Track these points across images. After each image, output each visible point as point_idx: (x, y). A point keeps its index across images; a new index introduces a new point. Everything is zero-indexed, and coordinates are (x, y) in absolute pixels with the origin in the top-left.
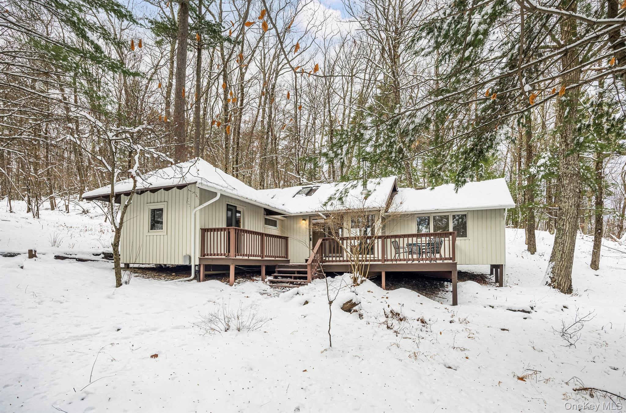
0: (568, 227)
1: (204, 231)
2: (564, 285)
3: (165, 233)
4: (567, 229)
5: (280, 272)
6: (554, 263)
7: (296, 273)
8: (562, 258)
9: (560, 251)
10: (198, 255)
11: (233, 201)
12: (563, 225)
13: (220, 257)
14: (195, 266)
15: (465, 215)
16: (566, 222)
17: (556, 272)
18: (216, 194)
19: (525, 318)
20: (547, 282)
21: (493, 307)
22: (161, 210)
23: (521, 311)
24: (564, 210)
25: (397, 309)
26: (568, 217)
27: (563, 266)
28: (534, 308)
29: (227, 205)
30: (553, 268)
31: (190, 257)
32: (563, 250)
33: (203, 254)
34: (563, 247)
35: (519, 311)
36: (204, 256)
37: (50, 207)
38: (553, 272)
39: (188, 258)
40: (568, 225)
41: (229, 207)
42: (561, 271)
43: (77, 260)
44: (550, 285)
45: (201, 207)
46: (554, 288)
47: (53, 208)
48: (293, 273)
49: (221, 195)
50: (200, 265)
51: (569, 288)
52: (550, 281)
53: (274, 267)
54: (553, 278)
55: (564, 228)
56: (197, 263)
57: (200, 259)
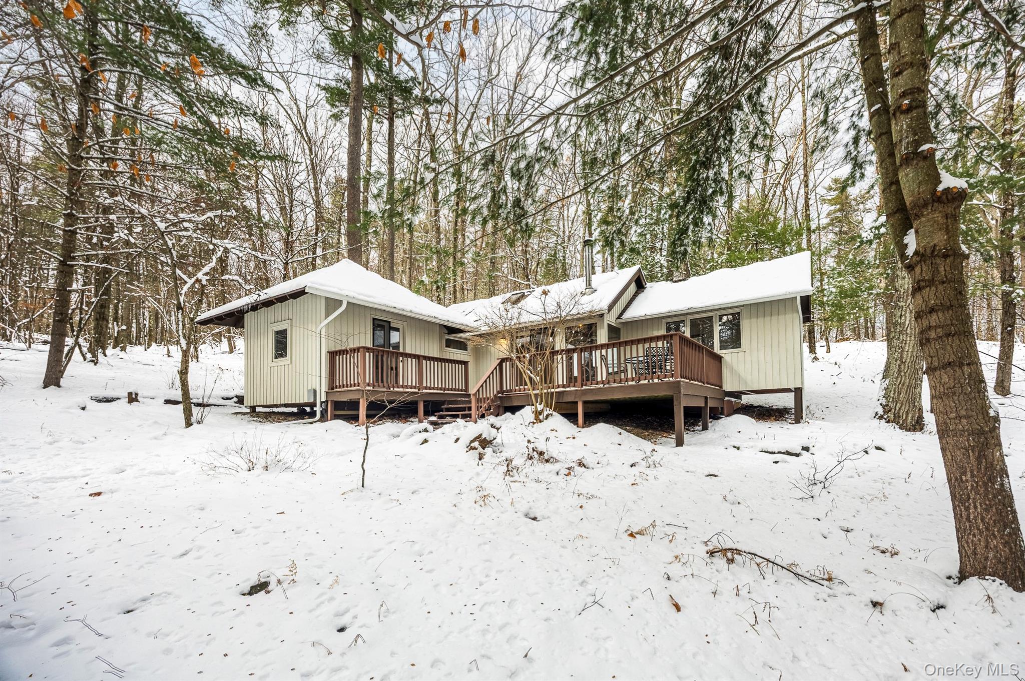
0: (908, 318)
1: (333, 355)
2: (907, 416)
3: (289, 362)
4: (907, 322)
5: (448, 410)
6: (887, 382)
7: (467, 410)
8: (899, 371)
9: (896, 360)
10: (324, 387)
11: (384, 314)
12: (901, 315)
13: (350, 389)
14: (322, 403)
15: (738, 314)
16: (906, 311)
17: (892, 395)
18: (341, 302)
19: (776, 462)
20: (877, 414)
21: (738, 448)
22: (285, 331)
23: (784, 453)
24: (902, 291)
25: (541, 447)
27: (903, 385)
28: (811, 448)
29: (374, 319)
30: (886, 389)
31: (315, 391)
32: (902, 357)
33: (332, 386)
34: (902, 354)
35: (779, 453)
36: (332, 389)
37: (228, 350)
38: (886, 396)
39: (312, 392)
40: (908, 315)
41: (376, 322)
42: (899, 393)
44: (881, 418)
45: (327, 321)
46: (888, 422)
47: (231, 350)
49: (348, 303)
50: (327, 401)
51: (917, 422)
52: (881, 411)
53: (443, 403)
54: (887, 405)
55: (903, 321)
56: (324, 399)
57: (327, 393)
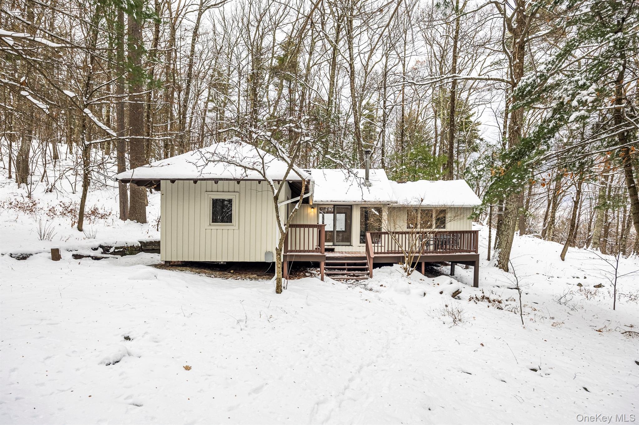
3: (236, 227)
6: (500, 250)
7: (346, 265)
8: (506, 246)
9: (505, 241)
12: (509, 221)
15: (445, 211)
17: (502, 257)
20: (495, 264)
21: (499, 287)
22: (229, 200)
26: (512, 216)
30: (500, 254)
32: (508, 240)
34: (508, 238)
35: (514, 288)
38: (500, 257)
39: (271, 254)
40: (512, 222)
43: (93, 259)
44: (497, 266)
46: (499, 268)
48: (343, 264)
51: (507, 267)
52: (497, 264)
54: (500, 261)
57: (284, 256)
